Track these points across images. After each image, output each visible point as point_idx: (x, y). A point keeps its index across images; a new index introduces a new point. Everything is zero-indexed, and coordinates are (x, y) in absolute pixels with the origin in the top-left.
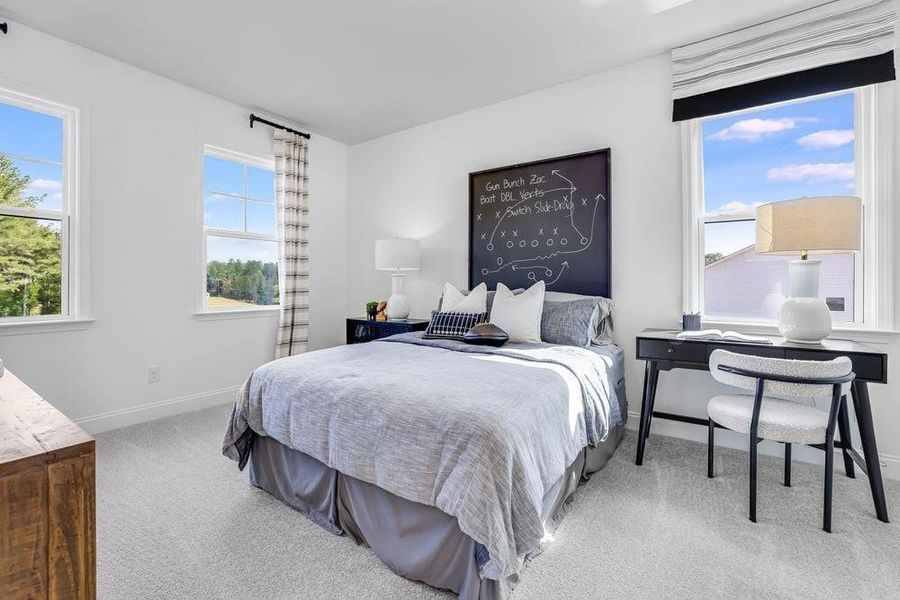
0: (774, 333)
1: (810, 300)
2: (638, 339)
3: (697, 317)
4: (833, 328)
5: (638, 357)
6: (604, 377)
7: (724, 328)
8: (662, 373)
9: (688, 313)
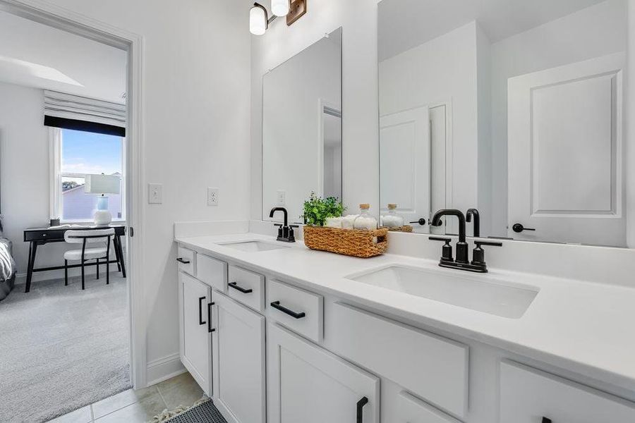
0: (93, 223)
1: (104, 211)
2: (25, 232)
3: (58, 220)
4: (112, 220)
5: (25, 241)
6: (5, 250)
7: (71, 224)
8: (38, 246)
9: (53, 219)
